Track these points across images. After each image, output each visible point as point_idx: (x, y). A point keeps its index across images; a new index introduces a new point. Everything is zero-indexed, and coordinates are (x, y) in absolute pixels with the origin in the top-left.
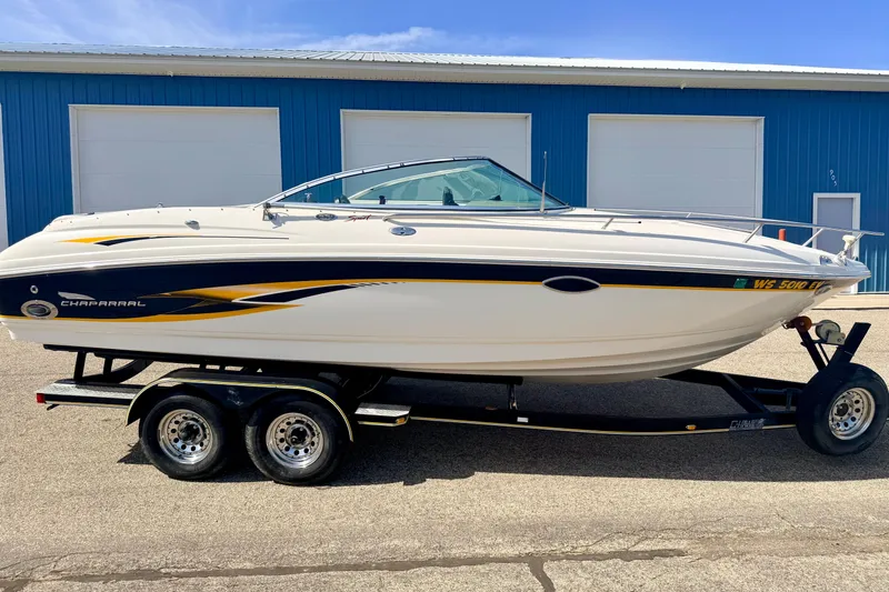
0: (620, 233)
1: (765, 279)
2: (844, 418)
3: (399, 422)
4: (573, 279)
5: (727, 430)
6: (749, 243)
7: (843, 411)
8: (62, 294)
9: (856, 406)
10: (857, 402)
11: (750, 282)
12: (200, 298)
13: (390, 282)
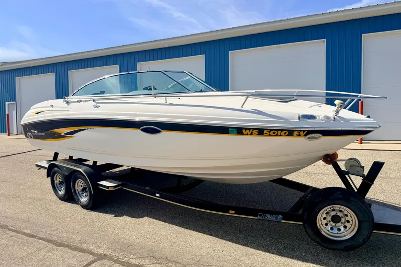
0: (171, 104)
1: (249, 129)
2: (338, 224)
3: (110, 189)
4: (152, 128)
5: (257, 218)
6: (244, 108)
7: (336, 219)
8: (32, 131)
9: (347, 218)
10: (347, 216)
11: (239, 131)
12: (55, 133)
13: (94, 127)
